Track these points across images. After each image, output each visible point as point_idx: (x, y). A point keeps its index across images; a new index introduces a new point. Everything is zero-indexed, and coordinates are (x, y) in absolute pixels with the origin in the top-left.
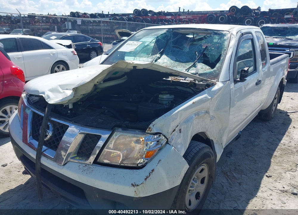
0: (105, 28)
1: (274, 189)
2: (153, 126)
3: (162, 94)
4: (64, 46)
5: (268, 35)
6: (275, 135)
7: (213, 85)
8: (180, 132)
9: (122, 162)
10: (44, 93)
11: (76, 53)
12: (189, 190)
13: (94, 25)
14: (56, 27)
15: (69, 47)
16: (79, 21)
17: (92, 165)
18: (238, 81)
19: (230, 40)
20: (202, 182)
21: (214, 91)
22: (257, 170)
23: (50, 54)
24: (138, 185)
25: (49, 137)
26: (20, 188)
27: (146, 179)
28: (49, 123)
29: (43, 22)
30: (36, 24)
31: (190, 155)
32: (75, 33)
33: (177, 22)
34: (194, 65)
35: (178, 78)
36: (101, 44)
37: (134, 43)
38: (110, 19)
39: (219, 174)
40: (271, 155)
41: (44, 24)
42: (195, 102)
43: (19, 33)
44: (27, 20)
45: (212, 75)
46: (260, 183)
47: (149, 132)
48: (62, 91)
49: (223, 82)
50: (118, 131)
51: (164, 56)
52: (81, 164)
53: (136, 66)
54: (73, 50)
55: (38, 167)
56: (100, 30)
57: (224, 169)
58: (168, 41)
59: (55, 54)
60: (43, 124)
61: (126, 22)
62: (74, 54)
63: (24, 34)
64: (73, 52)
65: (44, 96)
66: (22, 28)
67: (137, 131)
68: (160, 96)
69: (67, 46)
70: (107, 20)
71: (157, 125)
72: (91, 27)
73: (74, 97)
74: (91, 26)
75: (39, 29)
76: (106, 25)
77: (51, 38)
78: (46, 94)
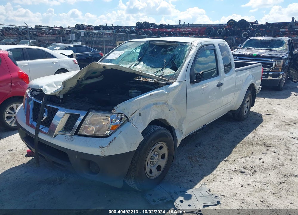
0: (109, 39)
1: (227, 169)
2: (117, 108)
3: (131, 89)
4: (66, 55)
5: (255, 47)
6: (243, 132)
7: (171, 83)
8: (140, 115)
9: (94, 134)
10: (42, 87)
11: (77, 62)
12: (151, 162)
13: (98, 37)
14: (61, 38)
15: (71, 56)
16: (82, 33)
17: (74, 136)
18: (195, 82)
19: (191, 50)
20: (163, 157)
21: (171, 88)
22: (218, 156)
23: (53, 63)
24: (104, 147)
25: (44, 118)
26: (22, 166)
27: (109, 143)
28: (45, 109)
29: (49, 33)
30: (43, 36)
31: (149, 133)
32: (79, 44)
33: (178, 34)
34: (162, 70)
35: (147, 79)
36: (102, 55)
37: (119, 53)
38: (113, 32)
39: (185, 158)
40: (234, 146)
41: (50, 36)
42: (152, 94)
43: (26, 44)
44: (34, 31)
45: (173, 77)
46: (217, 165)
47: (114, 112)
48: (55, 86)
49: (179, 82)
50: (92, 112)
51: (142, 63)
52: (66, 136)
53: (106, 67)
54: (74, 59)
55: (36, 141)
56: (102, 42)
57: (191, 155)
58: (146, 51)
59: (57, 62)
60: (41, 109)
61: (127, 35)
62: (75, 63)
63: (31, 45)
64: (74, 61)
65: (42, 89)
66: (28, 40)
67: (106, 112)
68: (130, 91)
69: (68, 55)
70: (110, 31)
71: (120, 107)
72: (95, 39)
73: (63, 89)
74: (94, 37)
75: (45, 40)
76: (109, 36)
77: (55, 48)
78: (44, 87)
